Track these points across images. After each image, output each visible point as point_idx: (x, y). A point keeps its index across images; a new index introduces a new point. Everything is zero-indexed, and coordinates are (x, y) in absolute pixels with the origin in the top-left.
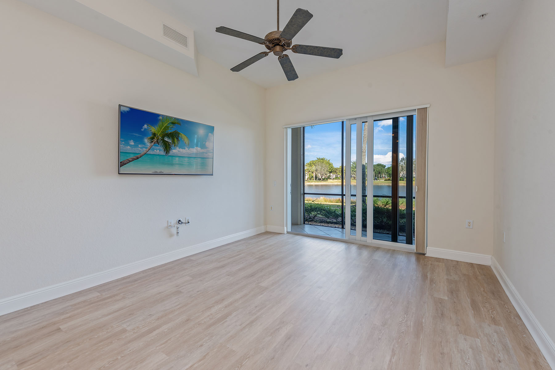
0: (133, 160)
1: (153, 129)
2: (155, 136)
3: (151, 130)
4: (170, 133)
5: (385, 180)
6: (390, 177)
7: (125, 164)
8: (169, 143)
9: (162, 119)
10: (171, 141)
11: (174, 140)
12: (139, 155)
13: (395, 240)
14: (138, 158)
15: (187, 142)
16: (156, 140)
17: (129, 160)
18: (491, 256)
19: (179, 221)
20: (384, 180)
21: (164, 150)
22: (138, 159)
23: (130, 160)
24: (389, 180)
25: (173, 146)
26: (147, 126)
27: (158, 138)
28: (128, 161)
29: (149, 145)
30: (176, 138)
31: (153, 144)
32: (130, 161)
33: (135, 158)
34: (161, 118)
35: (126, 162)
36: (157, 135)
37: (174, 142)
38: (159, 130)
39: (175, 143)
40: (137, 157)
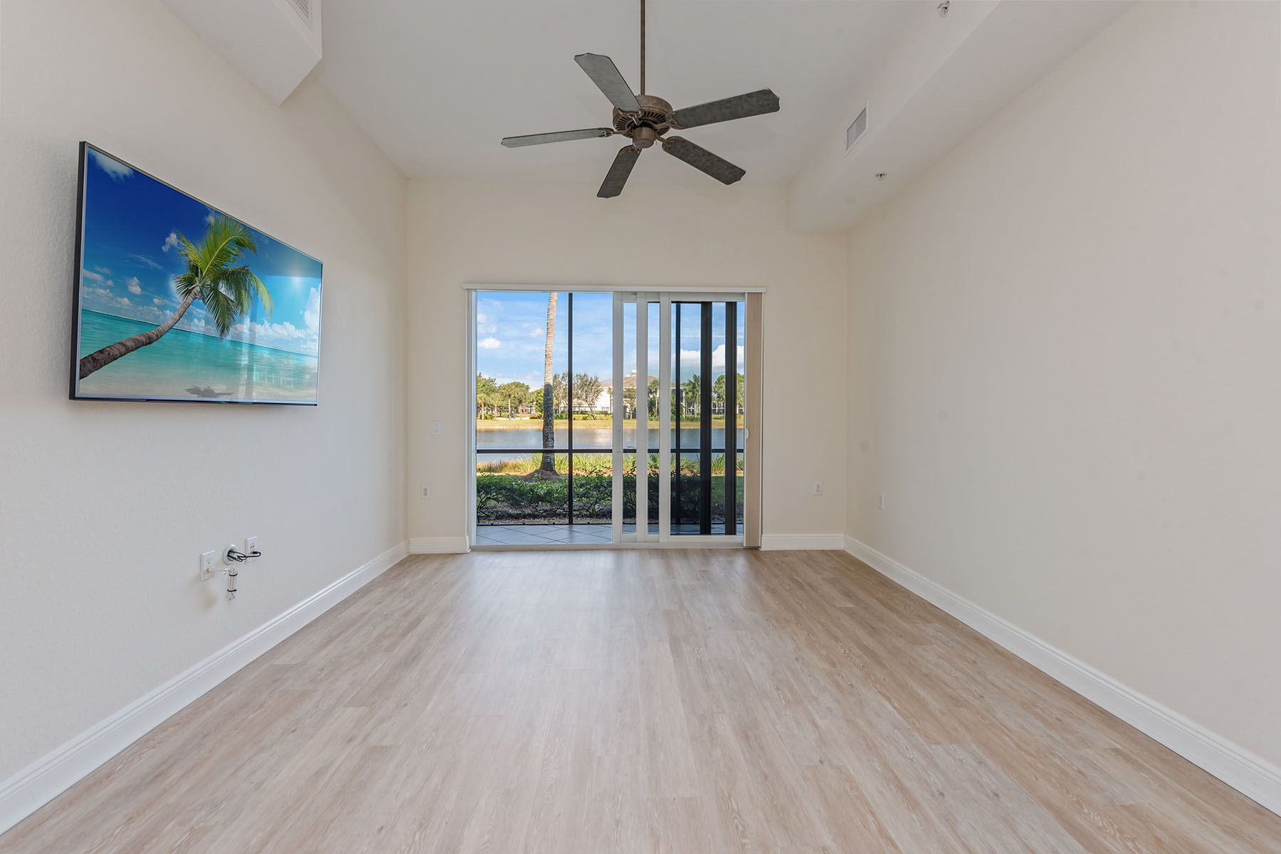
0: (139, 345)
1: (194, 253)
2: (197, 276)
3: (186, 255)
4: (233, 273)
5: (531, 418)
6: (541, 411)
7: (115, 359)
8: (229, 302)
9: (215, 224)
10: (232, 298)
11: (240, 293)
12: (152, 332)
13: (706, 531)
14: (150, 341)
15: (268, 305)
16: (198, 289)
17: (124, 345)
18: (843, 535)
19: (230, 552)
20: (528, 418)
21: (217, 322)
22: (150, 343)
23: (130, 344)
24: (539, 417)
25: (239, 312)
26: (178, 238)
27: (203, 282)
28: (123, 349)
29: (179, 299)
30: (246, 290)
31: (190, 298)
32: (128, 350)
33: (143, 339)
34: (211, 219)
35: (117, 352)
36: (202, 273)
37: (239, 302)
38: (208, 256)
39: (242, 304)
40: (149, 338)
